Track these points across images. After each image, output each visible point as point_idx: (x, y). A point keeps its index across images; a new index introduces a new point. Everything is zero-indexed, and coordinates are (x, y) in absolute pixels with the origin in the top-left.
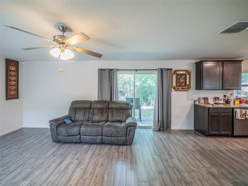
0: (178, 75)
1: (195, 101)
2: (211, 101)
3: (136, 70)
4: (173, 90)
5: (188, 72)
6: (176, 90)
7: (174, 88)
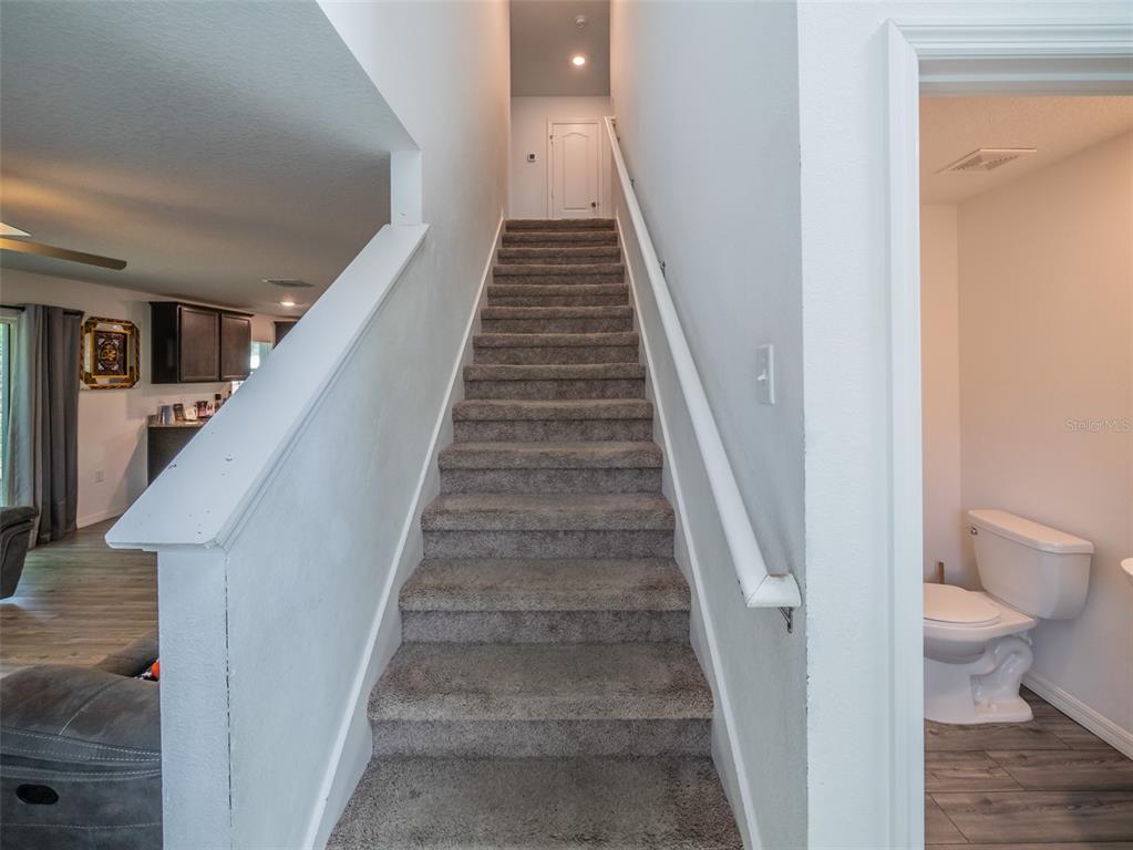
0: (98, 334)
1: (151, 418)
2: (191, 414)
4: (83, 385)
5: (132, 327)
6: (93, 388)
7: (88, 379)
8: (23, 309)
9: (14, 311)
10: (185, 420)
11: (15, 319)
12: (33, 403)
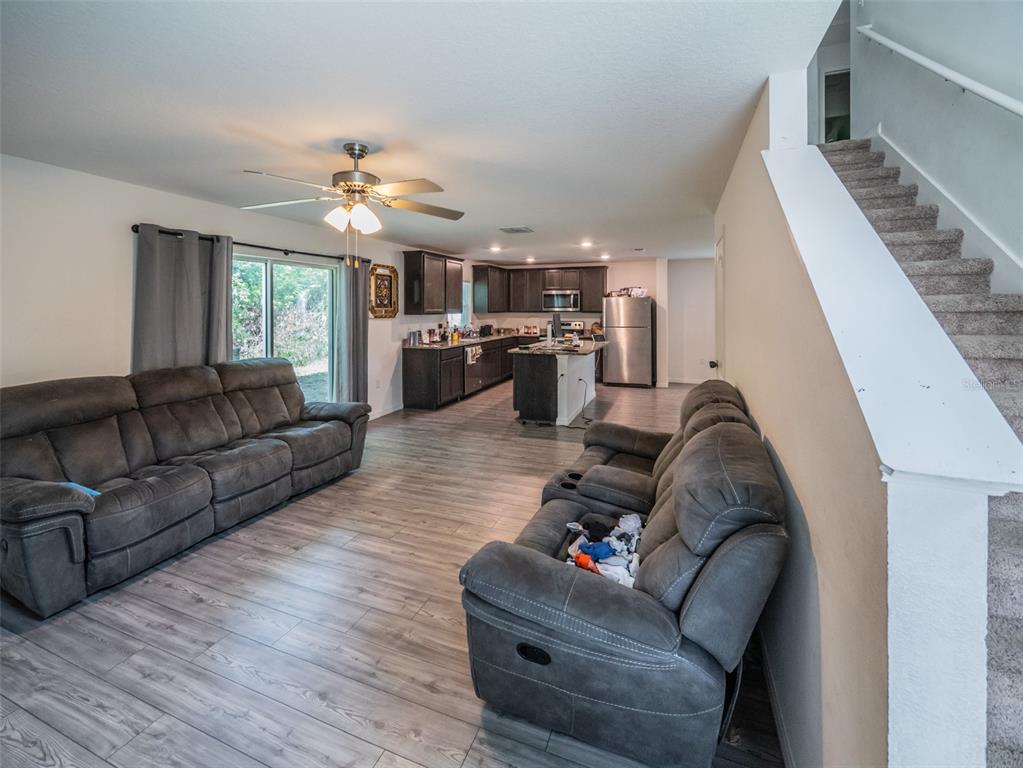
0: (378, 277)
1: (404, 341)
2: (426, 339)
3: (286, 252)
4: (371, 315)
5: (394, 270)
6: (376, 317)
7: (373, 310)
8: (342, 259)
9: (336, 260)
10: (423, 344)
11: (338, 266)
12: (348, 328)
